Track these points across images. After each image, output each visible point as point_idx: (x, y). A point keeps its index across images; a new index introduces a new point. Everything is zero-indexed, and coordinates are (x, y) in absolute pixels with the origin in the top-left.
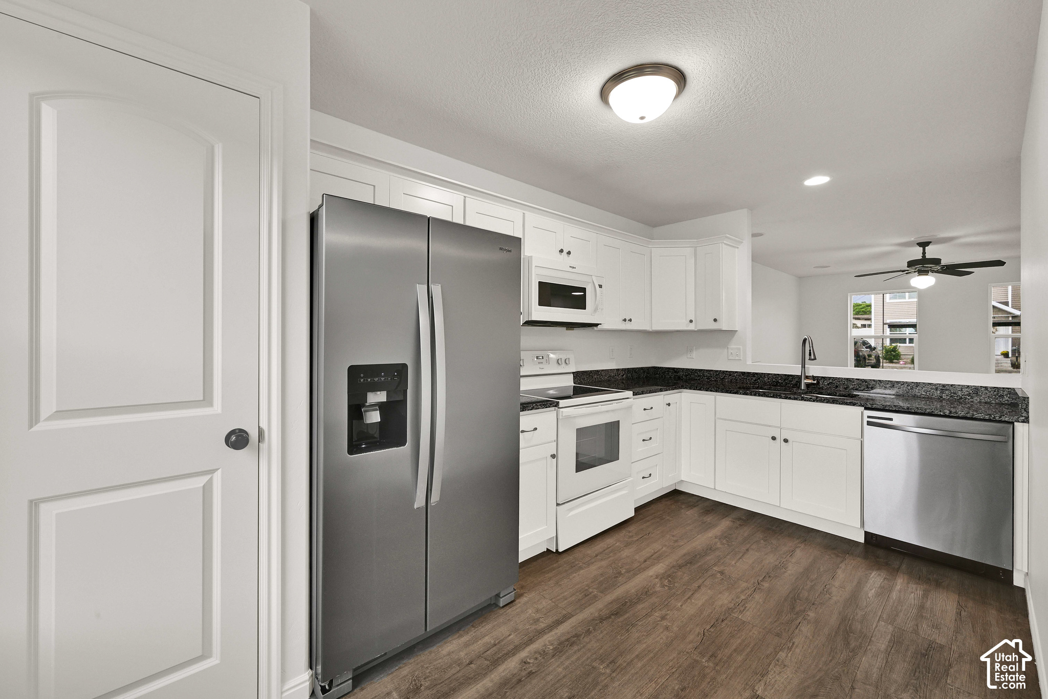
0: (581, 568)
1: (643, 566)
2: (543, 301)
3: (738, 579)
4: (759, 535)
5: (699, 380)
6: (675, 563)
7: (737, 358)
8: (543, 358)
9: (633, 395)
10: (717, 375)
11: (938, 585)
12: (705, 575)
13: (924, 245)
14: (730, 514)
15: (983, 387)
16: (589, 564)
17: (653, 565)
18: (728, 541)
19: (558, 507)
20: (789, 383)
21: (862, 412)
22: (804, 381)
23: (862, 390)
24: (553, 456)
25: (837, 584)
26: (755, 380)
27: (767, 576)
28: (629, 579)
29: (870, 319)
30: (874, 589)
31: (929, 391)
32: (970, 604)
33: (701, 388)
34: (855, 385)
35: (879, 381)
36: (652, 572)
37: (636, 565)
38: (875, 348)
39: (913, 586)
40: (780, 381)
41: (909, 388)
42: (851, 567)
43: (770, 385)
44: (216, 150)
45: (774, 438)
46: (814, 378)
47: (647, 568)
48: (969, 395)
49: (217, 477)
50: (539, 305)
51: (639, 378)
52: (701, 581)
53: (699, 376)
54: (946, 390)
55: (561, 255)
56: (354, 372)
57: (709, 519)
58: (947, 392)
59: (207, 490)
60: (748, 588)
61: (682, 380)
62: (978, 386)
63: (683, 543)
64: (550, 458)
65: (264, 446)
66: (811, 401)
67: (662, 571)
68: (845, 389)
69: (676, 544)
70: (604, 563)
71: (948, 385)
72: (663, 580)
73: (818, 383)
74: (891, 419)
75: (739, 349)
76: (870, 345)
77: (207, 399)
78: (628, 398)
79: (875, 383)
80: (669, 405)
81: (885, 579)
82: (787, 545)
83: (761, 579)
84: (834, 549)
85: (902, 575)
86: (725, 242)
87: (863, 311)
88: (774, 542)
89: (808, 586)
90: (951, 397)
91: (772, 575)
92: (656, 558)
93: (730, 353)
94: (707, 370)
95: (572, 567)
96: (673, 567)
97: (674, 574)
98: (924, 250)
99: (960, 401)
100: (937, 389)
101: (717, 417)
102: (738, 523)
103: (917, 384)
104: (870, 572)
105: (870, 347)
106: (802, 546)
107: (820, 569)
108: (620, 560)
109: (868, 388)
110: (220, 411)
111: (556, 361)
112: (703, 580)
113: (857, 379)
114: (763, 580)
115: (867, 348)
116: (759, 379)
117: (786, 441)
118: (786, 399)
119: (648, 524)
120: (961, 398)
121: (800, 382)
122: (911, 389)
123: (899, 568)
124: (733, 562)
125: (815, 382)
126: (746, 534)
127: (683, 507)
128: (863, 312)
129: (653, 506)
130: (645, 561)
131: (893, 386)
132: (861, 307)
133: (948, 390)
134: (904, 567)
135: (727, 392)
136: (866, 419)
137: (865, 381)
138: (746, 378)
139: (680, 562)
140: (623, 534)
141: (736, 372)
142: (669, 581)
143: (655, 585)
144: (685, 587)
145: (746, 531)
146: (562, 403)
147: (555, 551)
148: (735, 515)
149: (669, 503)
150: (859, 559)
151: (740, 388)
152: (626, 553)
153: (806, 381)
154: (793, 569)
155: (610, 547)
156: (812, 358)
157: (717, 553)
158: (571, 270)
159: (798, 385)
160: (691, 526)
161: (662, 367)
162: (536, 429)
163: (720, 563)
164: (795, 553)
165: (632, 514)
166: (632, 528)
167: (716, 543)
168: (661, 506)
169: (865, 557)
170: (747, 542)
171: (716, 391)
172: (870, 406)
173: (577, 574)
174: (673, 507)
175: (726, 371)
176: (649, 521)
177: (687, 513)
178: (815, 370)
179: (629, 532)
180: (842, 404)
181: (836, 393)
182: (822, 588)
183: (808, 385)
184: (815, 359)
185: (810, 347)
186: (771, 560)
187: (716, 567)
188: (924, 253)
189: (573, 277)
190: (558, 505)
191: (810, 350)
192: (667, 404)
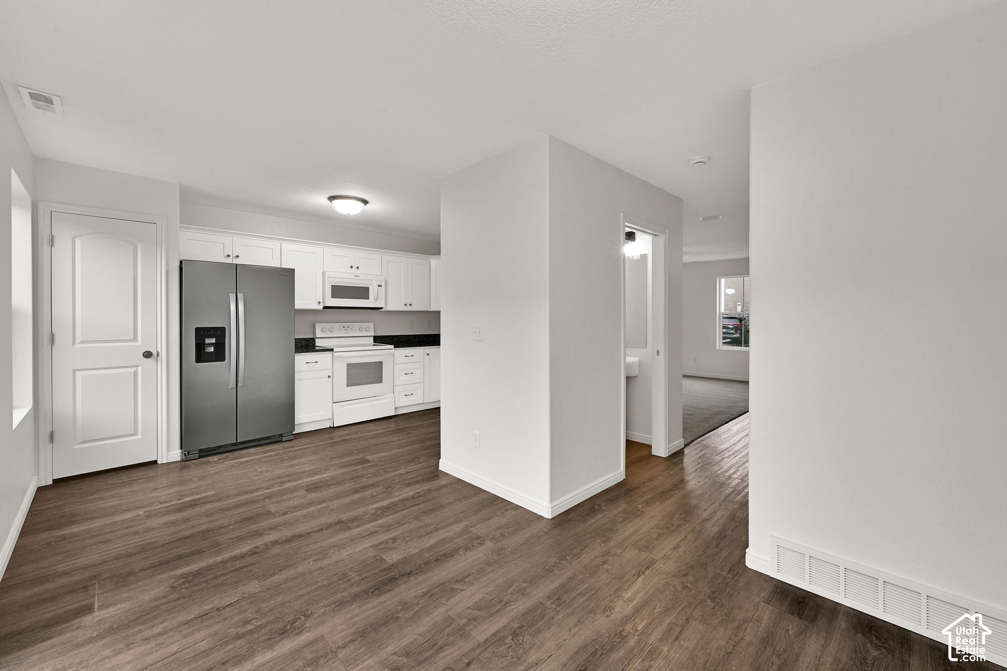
2: (334, 296)
8: (348, 327)
9: (395, 348)
19: (334, 404)
24: (329, 377)
44: (138, 246)
49: (140, 369)
50: (332, 298)
55: (352, 269)
56: (198, 330)
59: (135, 373)
64: (327, 378)
65: (159, 358)
77: (135, 339)
78: (391, 349)
80: (428, 354)
110: (140, 344)
111: (358, 329)
146: (336, 349)
147: (332, 427)
158: (355, 278)
162: (317, 362)
189: (356, 281)
190: (334, 402)
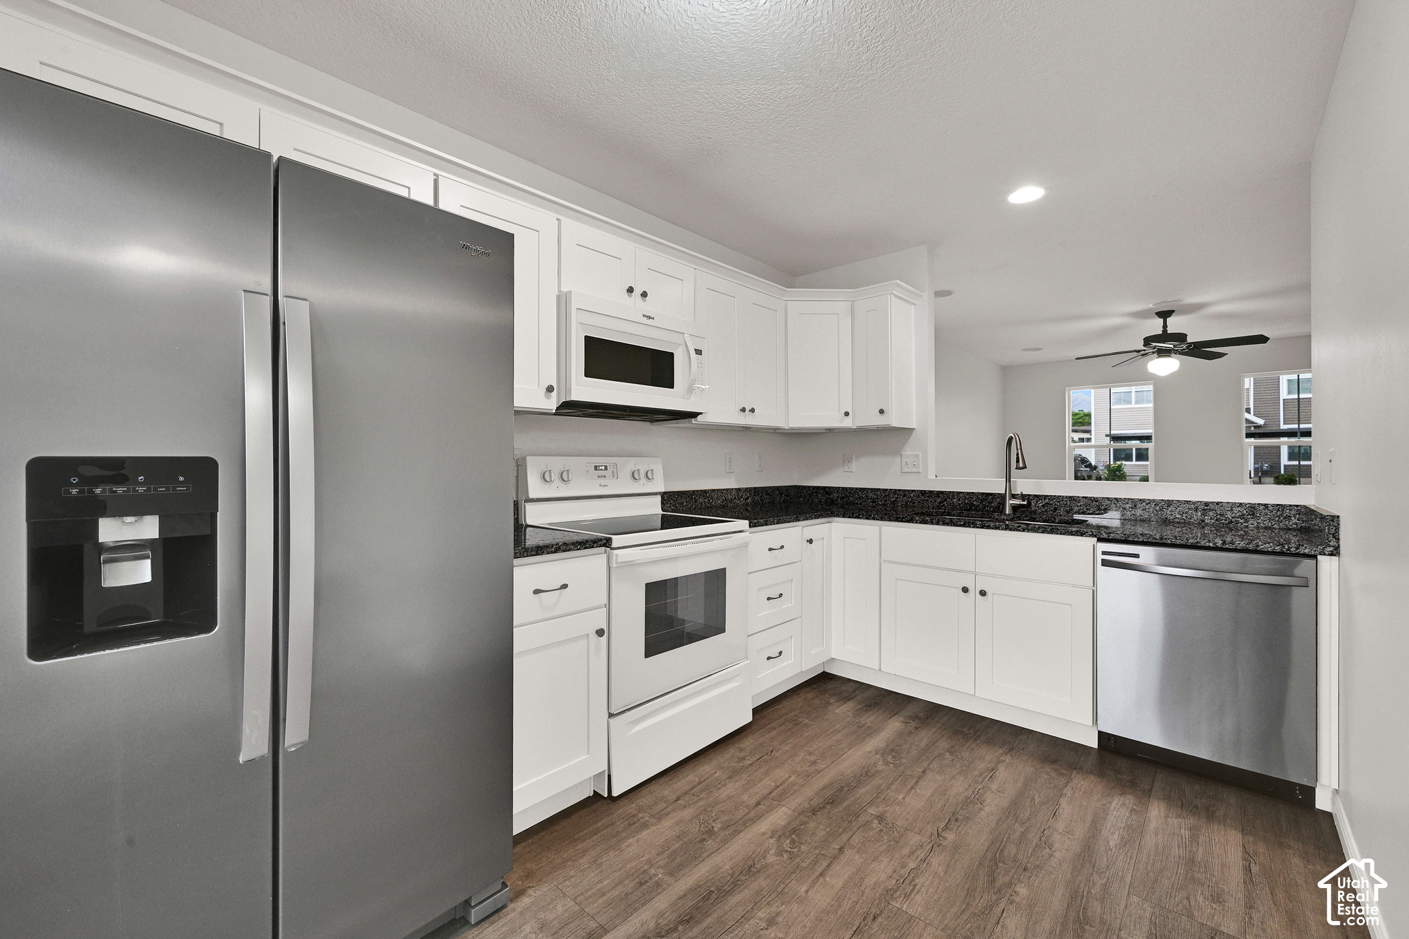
0: (645, 826)
1: (752, 814)
3: (906, 829)
4: (944, 744)
5: (861, 504)
6: (806, 805)
7: (914, 470)
8: (606, 468)
9: (750, 526)
10: (886, 496)
11: (1211, 816)
12: (854, 824)
13: (1165, 315)
14: (902, 710)
15: (1262, 505)
16: (659, 817)
17: (770, 810)
18: (895, 757)
19: (611, 721)
20: (988, 506)
21: (1094, 546)
22: (1010, 502)
23: (1092, 514)
24: (600, 633)
25: (1061, 826)
26: (940, 503)
27: (954, 820)
28: (725, 841)
29: (1089, 432)
30: (1117, 833)
31: (1186, 513)
32: (1261, 849)
33: (859, 515)
34: (1081, 506)
35: (1115, 499)
36: (764, 826)
37: (741, 813)
38: (1095, 468)
39: (1174, 821)
40: (975, 503)
41: (1158, 508)
42: (1082, 792)
43: (961, 509)
45: (965, 590)
46: (1023, 497)
47: (759, 817)
48: (1242, 516)
50: (587, 375)
51: (773, 503)
52: (845, 837)
53: (860, 498)
54: (1210, 510)
55: (630, 296)
57: (868, 721)
58: (1211, 513)
60: (922, 846)
61: (837, 504)
62: (1255, 504)
63: (825, 766)
64: (594, 636)
66: (1020, 531)
67: (782, 823)
68: (1068, 512)
69: (813, 768)
70: (687, 813)
71: (1213, 502)
72: (783, 839)
73: (1029, 504)
74: (1137, 556)
75: (917, 456)
76: (1090, 464)
78: (741, 531)
79: (1110, 502)
80: (810, 541)
81: (1131, 811)
82: (985, 756)
83: (943, 825)
84: (1054, 762)
85: (1156, 802)
86: (894, 292)
87: (1080, 422)
88: (966, 754)
89: (1018, 834)
90: (1217, 520)
91: (961, 817)
92: (778, 795)
93: (904, 464)
94: (871, 489)
95: (630, 825)
96: (803, 812)
97: (802, 827)
98: (1165, 323)
99: (1230, 526)
100: (1196, 509)
101: (883, 558)
102: (913, 724)
103: (1169, 503)
104: (1110, 799)
105: (1090, 465)
106: (1008, 759)
107: (1034, 799)
108: (717, 804)
109: (1099, 509)
111: (629, 475)
112: (850, 834)
113: (1083, 497)
114: (946, 828)
115: (1086, 467)
116: (946, 500)
117: (983, 593)
118: (983, 528)
119: (774, 733)
120: (1231, 522)
121: (1003, 504)
122: (1161, 510)
123: (1150, 790)
124: (901, 797)
125: (1025, 503)
126: (923, 744)
127: (832, 701)
128: (1082, 422)
129: (786, 703)
130: (758, 804)
131: (1135, 506)
132: (1078, 416)
133: (1213, 510)
134: (1157, 784)
135: (897, 520)
136: (1100, 557)
137: (1095, 500)
138: (928, 500)
139: (814, 803)
140: (730, 754)
141: (913, 491)
142: (793, 842)
143: (767, 851)
144: (817, 852)
145: (924, 737)
146: (617, 540)
147: (606, 795)
148: (911, 709)
149: (810, 695)
150: (1092, 777)
151: (916, 514)
152: (729, 789)
153: (1011, 502)
154: (993, 804)
155: (705, 780)
156: (1021, 465)
157: (877, 781)
158: (645, 320)
159: (1001, 508)
160: (840, 734)
161: (808, 486)
162: (565, 586)
163: (879, 800)
164: (997, 774)
165: (749, 718)
166: (748, 743)
167: (875, 765)
168: (798, 701)
169: (1101, 775)
170: (923, 757)
171: (882, 519)
172: (1105, 536)
173: (636, 838)
174: (817, 701)
175: (899, 490)
176: (775, 729)
177: (836, 711)
178: (1025, 485)
179: (741, 750)
180: (1064, 534)
181: (1055, 519)
182: (1038, 836)
183: (1015, 508)
184: (1025, 467)
185: (1017, 449)
186: (959, 787)
187: (873, 808)
188: (1165, 326)
189: (650, 332)
190: (611, 715)
191: (1018, 454)
192: (808, 541)
